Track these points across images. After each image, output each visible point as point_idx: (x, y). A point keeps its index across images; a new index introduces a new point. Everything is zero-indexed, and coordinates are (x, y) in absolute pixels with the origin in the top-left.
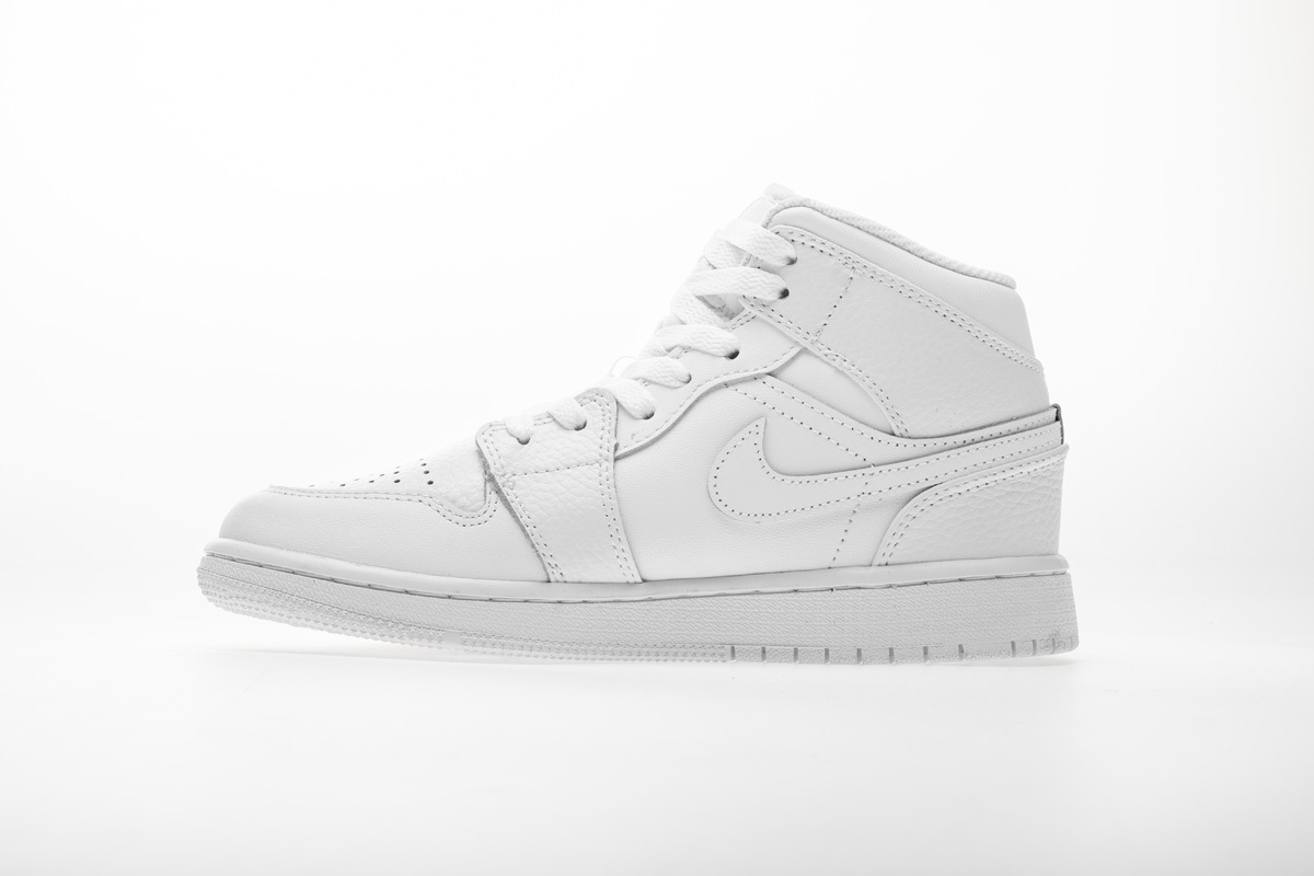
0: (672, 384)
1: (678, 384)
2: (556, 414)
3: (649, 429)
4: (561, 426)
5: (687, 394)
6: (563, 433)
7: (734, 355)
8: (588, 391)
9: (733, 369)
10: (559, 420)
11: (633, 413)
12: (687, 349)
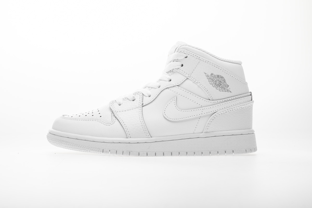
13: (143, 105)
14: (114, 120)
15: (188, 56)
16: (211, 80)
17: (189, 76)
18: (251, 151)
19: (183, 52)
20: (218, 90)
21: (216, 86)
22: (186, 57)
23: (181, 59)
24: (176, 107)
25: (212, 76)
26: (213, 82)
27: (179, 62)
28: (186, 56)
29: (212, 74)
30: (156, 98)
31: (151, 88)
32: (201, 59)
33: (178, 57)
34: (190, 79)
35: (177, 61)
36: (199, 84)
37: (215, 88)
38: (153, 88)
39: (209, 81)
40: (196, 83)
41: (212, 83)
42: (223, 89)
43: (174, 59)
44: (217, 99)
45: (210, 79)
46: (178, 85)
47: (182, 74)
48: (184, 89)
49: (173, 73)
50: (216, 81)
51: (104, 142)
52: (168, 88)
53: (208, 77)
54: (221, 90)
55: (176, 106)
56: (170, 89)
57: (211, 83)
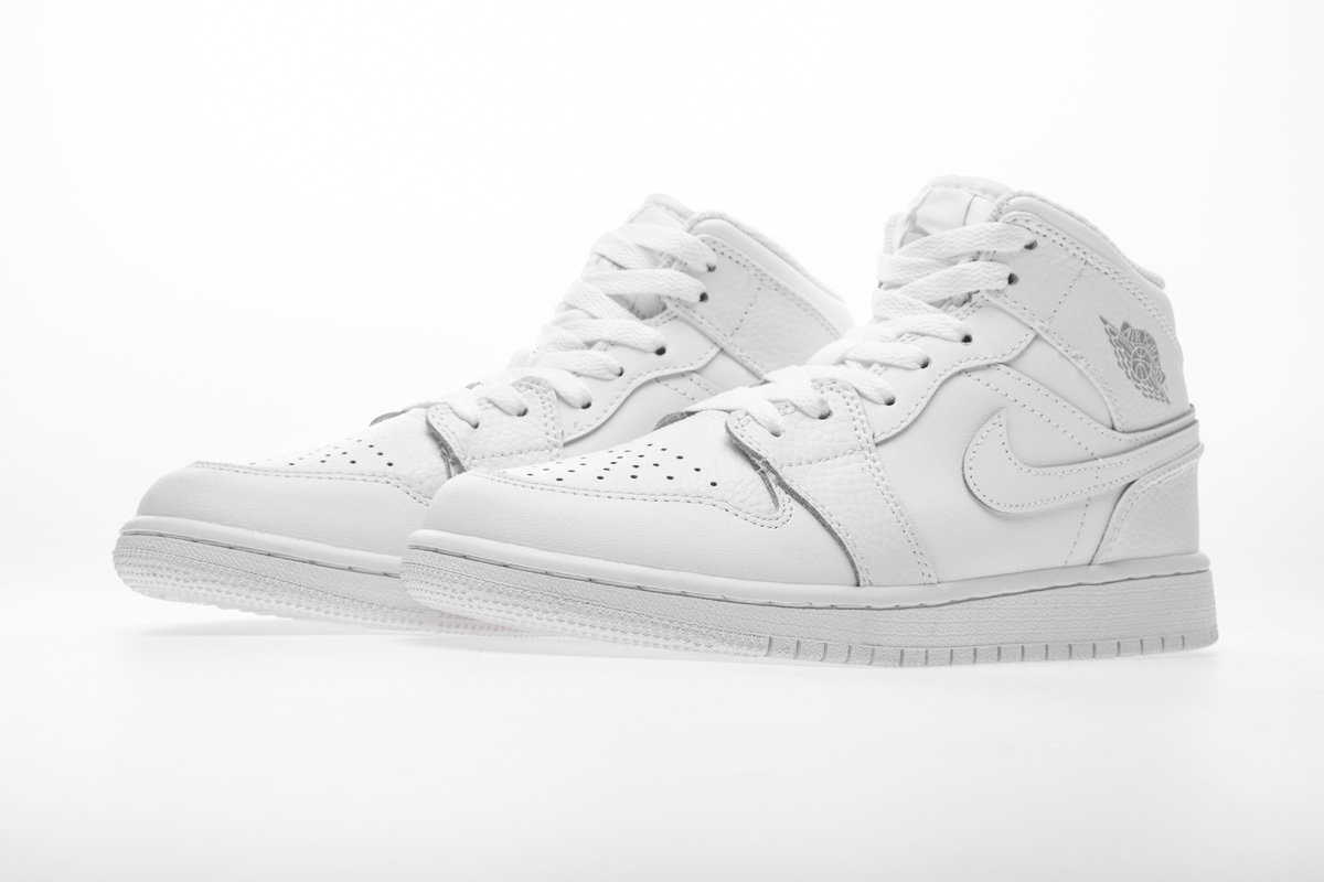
0: (607, 376)
1: (612, 376)
2: (497, 400)
3: (589, 419)
4: (505, 412)
5: (621, 387)
6: (506, 418)
7: (661, 351)
8: (524, 379)
9: (661, 366)
10: (502, 406)
11: (572, 402)
12: (613, 344)
13: (878, 440)
14: (788, 506)
15: (1041, 243)
16: (1123, 350)
17: (1045, 325)
18: (1184, 643)
19: (1022, 223)
20: (1140, 392)
21: (1136, 376)
22: (1030, 247)
23: (1010, 254)
24: (1010, 454)
25: (1126, 335)
26: (1129, 359)
27: (1004, 266)
28: (1028, 238)
29: (1125, 326)
30: (924, 410)
31: (882, 365)
32: (1090, 261)
33: (999, 242)
34: (1046, 341)
35: (993, 258)
36: (1081, 365)
37: (1131, 383)
38: (891, 366)
39: (1115, 352)
40: (1073, 360)
41: (1126, 360)
42: (1152, 389)
43: (979, 248)
44: (1135, 428)
45: (1120, 343)
46: (1005, 359)
47: (1014, 317)
48: (1030, 381)
49: (972, 308)
50: (1135, 356)
51: (770, 605)
52: (966, 371)
53: (1113, 337)
54: (1148, 393)
55: (1008, 449)
56: (975, 375)
57: (1121, 359)
